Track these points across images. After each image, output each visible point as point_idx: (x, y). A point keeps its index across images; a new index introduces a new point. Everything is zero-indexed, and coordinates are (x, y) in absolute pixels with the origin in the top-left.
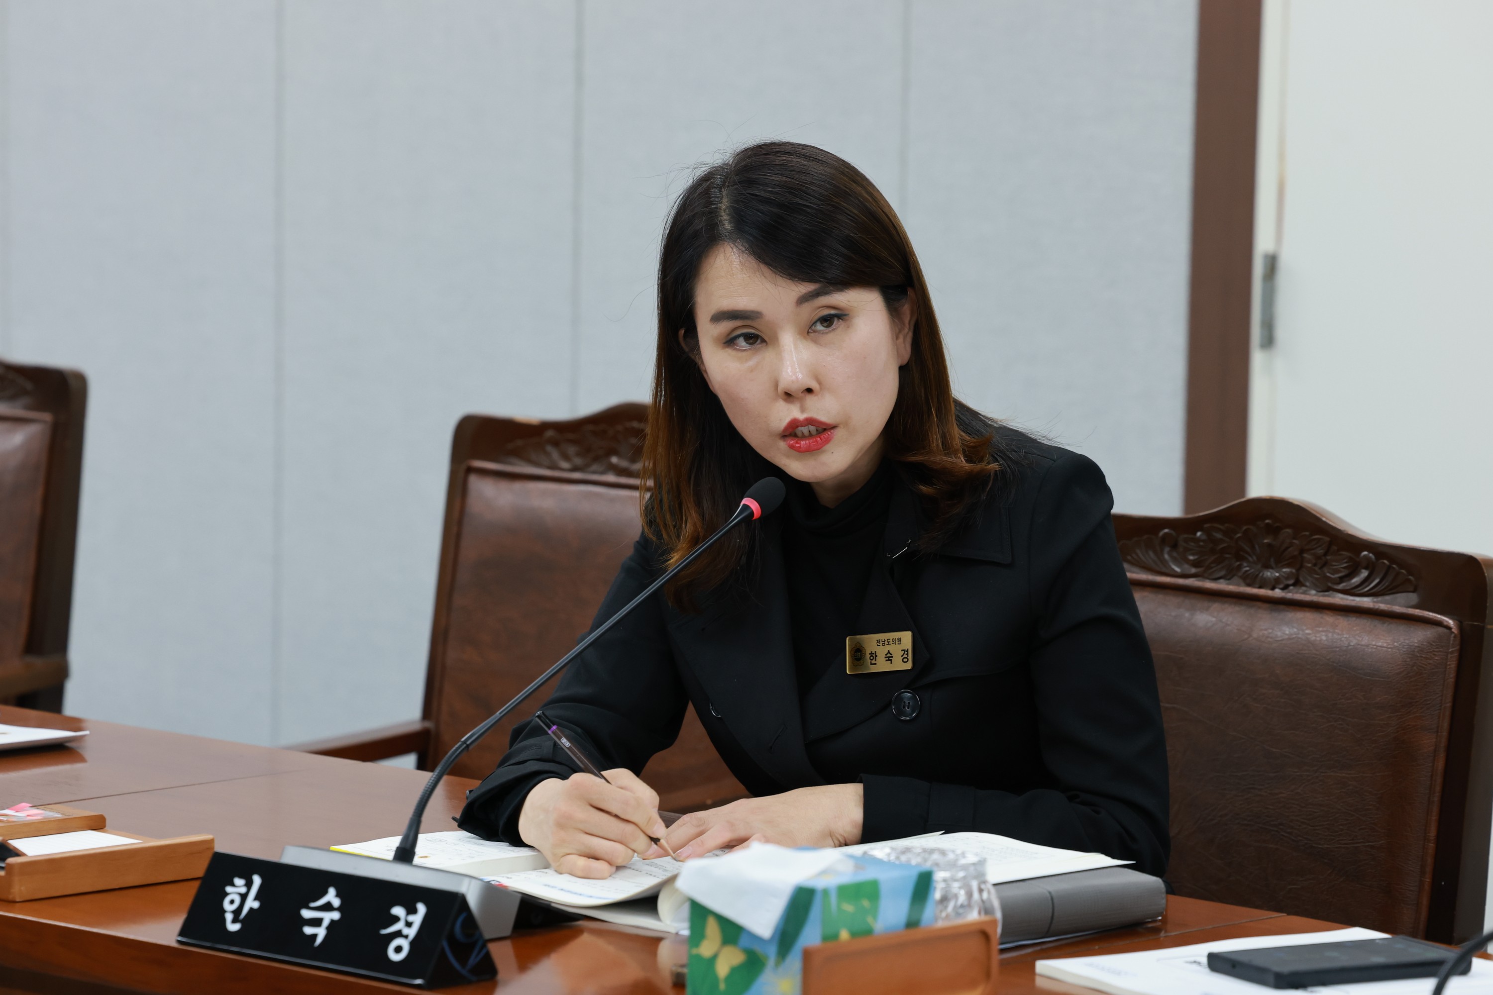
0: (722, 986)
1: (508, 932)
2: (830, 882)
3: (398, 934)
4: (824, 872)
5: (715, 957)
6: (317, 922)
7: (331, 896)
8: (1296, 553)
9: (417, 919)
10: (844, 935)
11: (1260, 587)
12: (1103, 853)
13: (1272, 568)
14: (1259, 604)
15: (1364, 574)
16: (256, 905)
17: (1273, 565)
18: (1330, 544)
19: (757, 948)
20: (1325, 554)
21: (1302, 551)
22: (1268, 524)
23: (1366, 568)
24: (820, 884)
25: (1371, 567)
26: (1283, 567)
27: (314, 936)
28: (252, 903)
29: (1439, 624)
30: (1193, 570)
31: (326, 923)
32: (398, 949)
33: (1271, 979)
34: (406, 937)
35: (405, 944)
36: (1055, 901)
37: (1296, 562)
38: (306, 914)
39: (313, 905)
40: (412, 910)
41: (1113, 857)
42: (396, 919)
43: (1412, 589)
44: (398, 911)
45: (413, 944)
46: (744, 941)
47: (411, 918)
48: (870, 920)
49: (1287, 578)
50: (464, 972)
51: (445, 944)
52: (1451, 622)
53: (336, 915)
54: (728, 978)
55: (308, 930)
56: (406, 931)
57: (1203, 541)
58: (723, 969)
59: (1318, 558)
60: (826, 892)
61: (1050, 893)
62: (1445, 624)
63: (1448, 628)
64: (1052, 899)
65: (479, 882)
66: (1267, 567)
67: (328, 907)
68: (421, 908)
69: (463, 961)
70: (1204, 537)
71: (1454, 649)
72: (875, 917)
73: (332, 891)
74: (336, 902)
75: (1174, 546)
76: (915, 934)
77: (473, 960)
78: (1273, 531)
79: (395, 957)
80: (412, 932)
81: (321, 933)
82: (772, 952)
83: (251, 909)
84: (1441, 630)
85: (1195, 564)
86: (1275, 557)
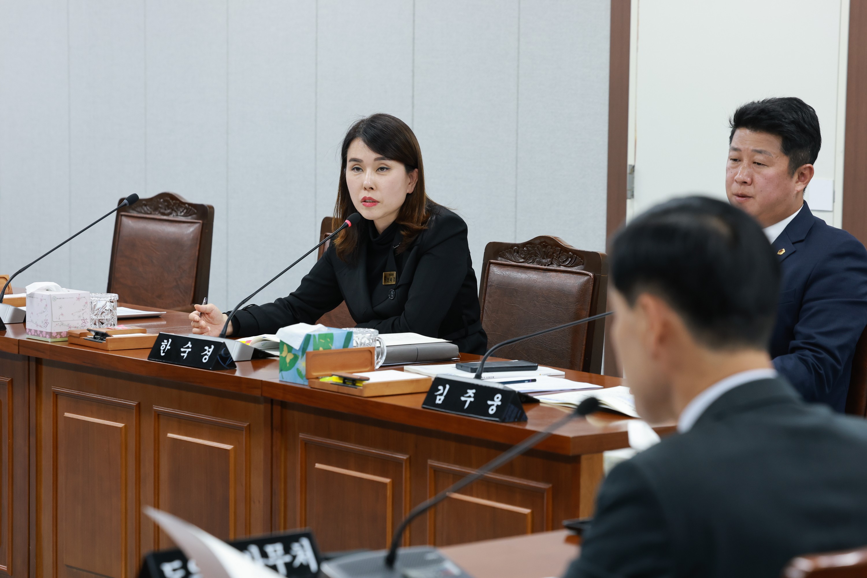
0: (288, 365)
1: (250, 359)
2: (317, 333)
3: (206, 354)
4: (315, 331)
5: (286, 356)
6: (185, 352)
7: (189, 345)
8: (551, 254)
9: (211, 350)
10: (321, 349)
11: (541, 265)
12: (443, 339)
13: (545, 259)
14: (540, 271)
15: (570, 259)
16: (169, 348)
17: (545, 258)
18: (561, 250)
19: (296, 353)
20: (559, 254)
21: (553, 253)
22: (544, 244)
23: (570, 258)
24: (312, 334)
25: (572, 257)
26: (548, 258)
27: (184, 356)
28: (168, 347)
29: (587, 275)
30: (523, 260)
31: (187, 352)
32: (205, 359)
33: (470, 369)
34: (208, 355)
35: (207, 357)
36: (418, 350)
37: (551, 256)
38: (182, 350)
39: (184, 347)
40: (210, 348)
41: (446, 340)
42: (206, 350)
43: (582, 264)
44: (206, 348)
45: (209, 357)
46: (293, 351)
47: (210, 350)
48: (330, 345)
49: (549, 262)
50: (225, 366)
51: (218, 357)
52: (591, 274)
53: (190, 350)
54: (290, 362)
55: (182, 354)
56: (208, 353)
57: (526, 251)
58: (288, 360)
59: (557, 255)
60: (314, 336)
61: (417, 348)
62: (590, 275)
63: (591, 276)
64: (417, 350)
65: (240, 343)
66: (544, 258)
67: (188, 348)
68: (213, 347)
69: (225, 363)
70: (526, 249)
71: (591, 283)
72: (332, 345)
73: (190, 343)
74: (190, 346)
75: (518, 253)
76: (346, 350)
77: (228, 362)
78: (545, 246)
79: (204, 361)
80: (209, 354)
81: (186, 355)
82: (300, 354)
83: (168, 349)
84: (588, 277)
85: (523, 258)
86: (546, 255)
